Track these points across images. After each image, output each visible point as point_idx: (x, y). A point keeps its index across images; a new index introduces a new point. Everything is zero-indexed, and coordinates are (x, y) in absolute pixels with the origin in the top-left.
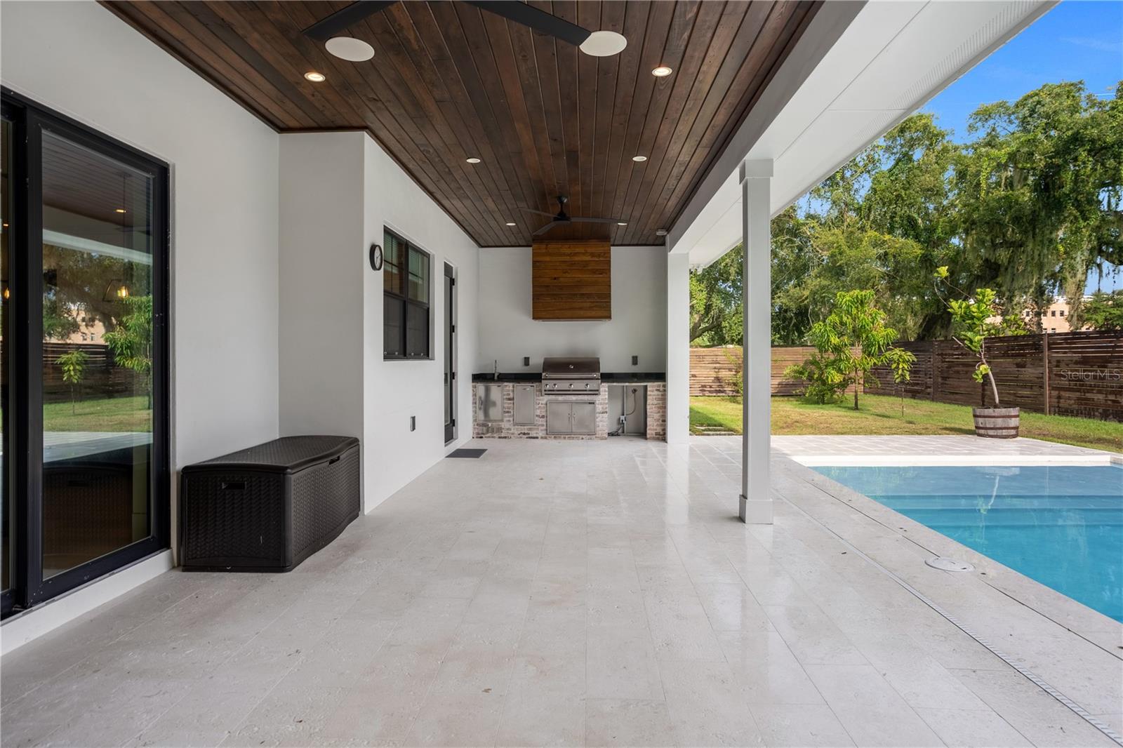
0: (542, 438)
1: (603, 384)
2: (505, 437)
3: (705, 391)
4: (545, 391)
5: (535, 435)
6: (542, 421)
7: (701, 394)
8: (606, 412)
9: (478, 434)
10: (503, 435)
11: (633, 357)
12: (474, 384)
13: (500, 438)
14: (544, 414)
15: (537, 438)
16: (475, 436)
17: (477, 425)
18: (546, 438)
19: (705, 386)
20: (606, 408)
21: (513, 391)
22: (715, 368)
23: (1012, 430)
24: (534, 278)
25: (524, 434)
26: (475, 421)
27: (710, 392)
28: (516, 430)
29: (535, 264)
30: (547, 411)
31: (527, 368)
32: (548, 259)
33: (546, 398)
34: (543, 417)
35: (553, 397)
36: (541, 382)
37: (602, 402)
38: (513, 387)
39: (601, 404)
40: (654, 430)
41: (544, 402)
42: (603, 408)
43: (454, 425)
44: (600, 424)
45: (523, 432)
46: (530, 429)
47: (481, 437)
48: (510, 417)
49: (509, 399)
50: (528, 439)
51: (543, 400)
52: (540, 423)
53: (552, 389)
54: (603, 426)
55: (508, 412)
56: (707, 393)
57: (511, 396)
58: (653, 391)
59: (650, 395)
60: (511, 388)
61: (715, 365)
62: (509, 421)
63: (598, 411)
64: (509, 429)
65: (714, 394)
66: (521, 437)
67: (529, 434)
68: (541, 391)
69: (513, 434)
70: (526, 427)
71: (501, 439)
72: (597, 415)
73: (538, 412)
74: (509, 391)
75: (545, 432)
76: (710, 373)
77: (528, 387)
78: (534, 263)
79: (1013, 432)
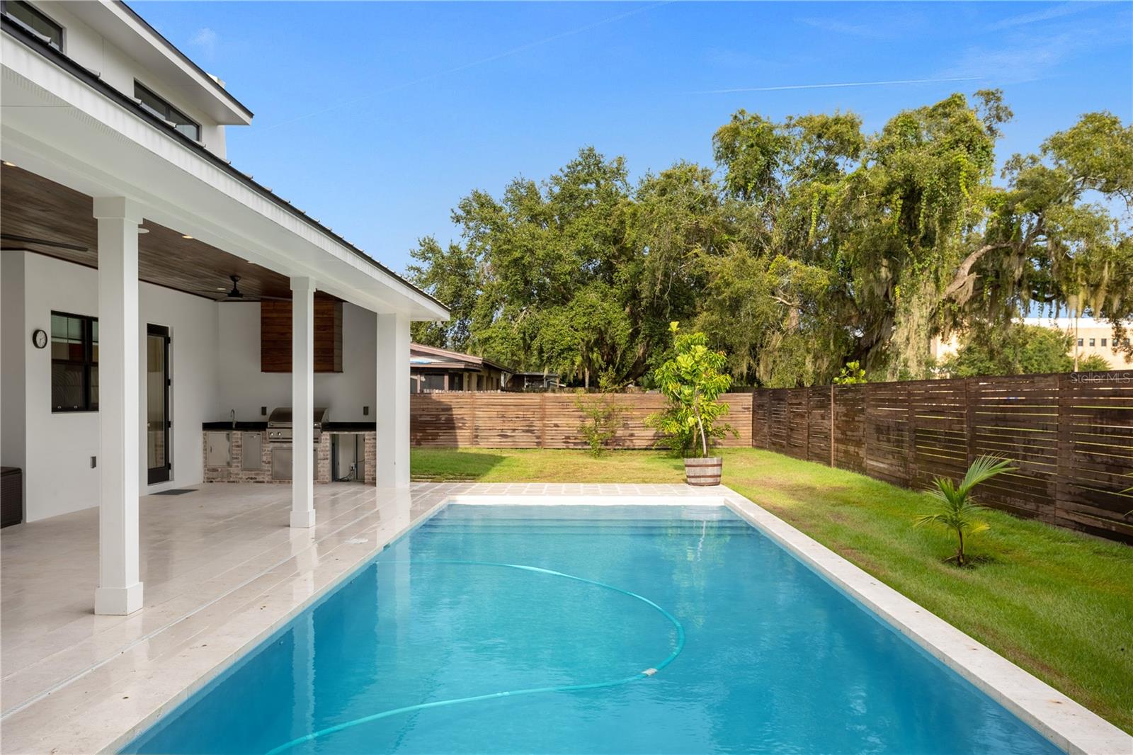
0: (268, 482)
1: (324, 433)
2: (234, 482)
3: (568, 443)
4: (270, 438)
5: (261, 480)
6: (267, 467)
7: (564, 447)
8: (327, 459)
9: (208, 478)
10: (231, 480)
11: (364, 408)
12: (205, 432)
13: (229, 482)
14: (270, 460)
15: (263, 482)
16: (205, 481)
17: (208, 470)
18: (271, 482)
19: (568, 438)
20: (327, 455)
21: (241, 439)
22: (581, 417)
23: (710, 479)
24: (263, 333)
25: (252, 478)
26: (205, 466)
27: (575, 444)
28: (244, 475)
29: (264, 321)
30: (272, 458)
31: (264, 417)
32: (275, 315)
33: (272, 445)
34: (269, 463)
35: (278, 444)
36: (265, 430)
37: (323, 449)
38: (241, 435)
39: (322, 451)
40: (370, 475)
41: (270, 449)
42: (324, 455)
43: (170, 468)
44: (322, 469)
45: (250, 476)
46: (257, 474)
47: (211, 482)
48: (238, 462)
49: (238, 446)
50: (255, 484)
51: (269, 447)
52: (266, 468)
53: (276, 437)
54: (324, 471)
55: (236, 458)
56: (571, 446)
57: (240, 443)
58: (370, 440)
59: (368, 443)
60: (239, 436)
61: (581, 413)
62: (238, 466)
63: (319, 457)
64: (237, 474)
65: (580, 447)
66: (248, 482)
67: (256, 479)
68: (266, 439)
69: (241, 478)
70: (253, 472)
71: (230, 484)
72: (319, 461)
73: (264, 458)
74: (238, 438)
75: (270, 477)
76: (575, 422)
77: (255, 436)
78: (263, 318)
79: (711, 480)
